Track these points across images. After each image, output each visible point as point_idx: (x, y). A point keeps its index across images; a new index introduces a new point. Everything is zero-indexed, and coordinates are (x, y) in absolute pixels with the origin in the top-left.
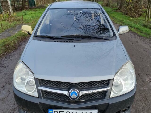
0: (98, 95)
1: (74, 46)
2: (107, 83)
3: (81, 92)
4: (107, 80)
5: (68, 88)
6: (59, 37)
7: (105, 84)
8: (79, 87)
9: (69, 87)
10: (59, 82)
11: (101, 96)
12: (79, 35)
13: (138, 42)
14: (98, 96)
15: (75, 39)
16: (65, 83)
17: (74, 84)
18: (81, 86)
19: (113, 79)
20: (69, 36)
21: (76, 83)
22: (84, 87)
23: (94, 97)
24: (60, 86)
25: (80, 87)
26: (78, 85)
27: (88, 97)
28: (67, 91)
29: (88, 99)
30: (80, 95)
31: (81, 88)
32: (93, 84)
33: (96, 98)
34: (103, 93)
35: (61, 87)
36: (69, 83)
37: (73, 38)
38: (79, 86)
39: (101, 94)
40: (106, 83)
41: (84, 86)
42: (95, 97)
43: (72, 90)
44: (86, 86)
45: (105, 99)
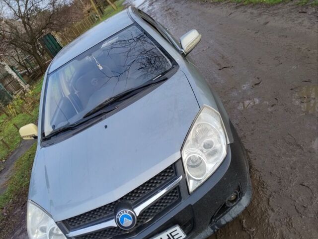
0: (169, 199)
1: (106, 127)
2: (173, 170)
3: (135, 210)
4: (172, 165)
5: (113, 213)
6: (81, 120)
7: (170, 174)
8: (130, 202)
9: (113, 210)
10: (95, 210)
11: (176, 198)
12: (111, 99)
13: (268, 23)
14: (170, 201)
15: (105, 111)
16: (105, 206)
17: (119, 201)
18: (132, 198)
19: (181, 158)
20: (95, 109)
21: (122, 199)
22: (139, 198)
23: (164, 205)
24: (100, 215)
25: (132, 202)
26: (126, 199)
27: (153, 211)
28: (113, 219)
29: (155, 214)
30: (137, 215)
31: (134, 202)
32: (150, 185)
33: (168, 205)
34: (175, 191)
35: (102, 217)
36: (111, 204)
37: (102, 111)
38: (129, 199)
39: (174, 194)
40: (173, 172)
41: (138, 196)
42: (166, 205)
43: (120, 215)
44: (141, 195)
45: (182, 201)
